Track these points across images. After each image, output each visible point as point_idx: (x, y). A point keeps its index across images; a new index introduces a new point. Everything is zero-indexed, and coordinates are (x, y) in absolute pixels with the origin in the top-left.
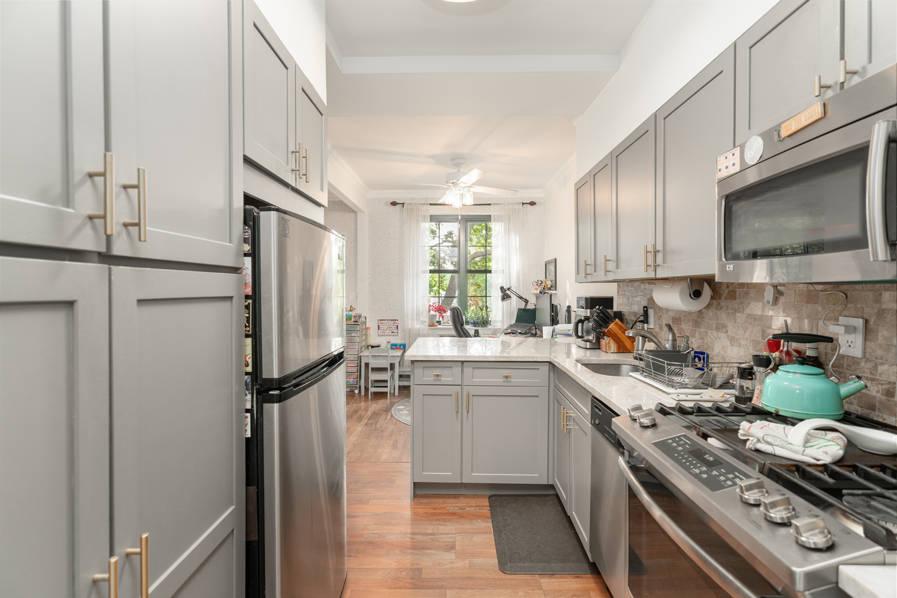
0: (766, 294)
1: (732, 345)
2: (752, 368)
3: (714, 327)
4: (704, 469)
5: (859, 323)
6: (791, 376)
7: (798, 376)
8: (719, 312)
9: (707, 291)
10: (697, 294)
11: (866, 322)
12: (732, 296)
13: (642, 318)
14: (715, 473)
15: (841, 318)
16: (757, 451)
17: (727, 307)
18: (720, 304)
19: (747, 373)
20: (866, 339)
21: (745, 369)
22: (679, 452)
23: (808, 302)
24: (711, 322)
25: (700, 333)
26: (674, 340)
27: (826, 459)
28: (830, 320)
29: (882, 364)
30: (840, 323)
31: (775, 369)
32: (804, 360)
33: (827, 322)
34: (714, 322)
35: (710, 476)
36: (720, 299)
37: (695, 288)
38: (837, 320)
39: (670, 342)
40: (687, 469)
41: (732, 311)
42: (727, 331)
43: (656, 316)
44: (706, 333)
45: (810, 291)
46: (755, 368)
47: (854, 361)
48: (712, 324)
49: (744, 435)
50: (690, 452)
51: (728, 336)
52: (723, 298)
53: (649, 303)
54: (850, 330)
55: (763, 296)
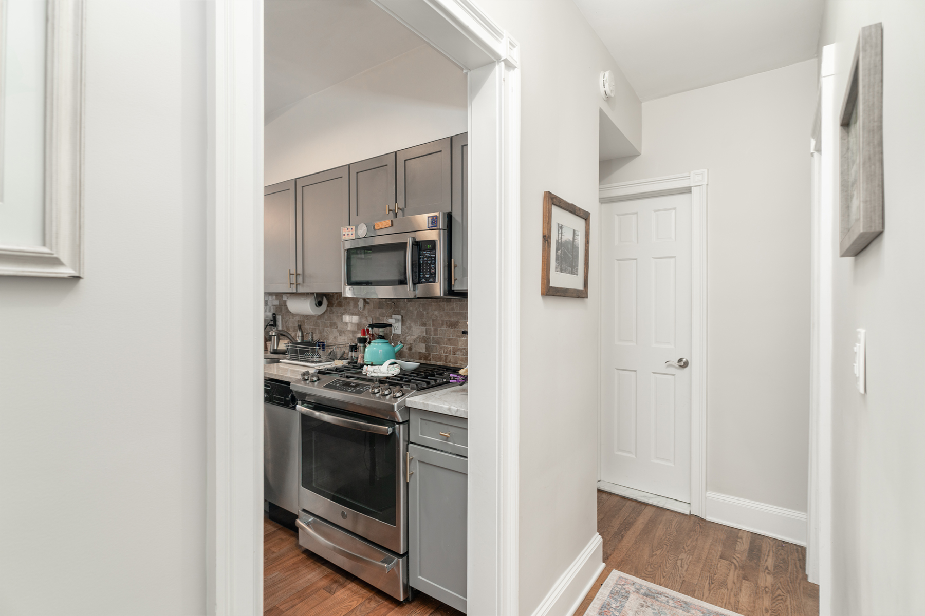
0: (359, 304)
1: (340, 336)
2: (356, 345)
3: (329, 325)
4: (353, 389)
5: (399, 317)
6: (376, 345)
7: (380, 344)
8: (332, 315)
9: (325, 302)
10: (320, 304)
11: (402, 317)
12: (340, 305)
13: (272, 323)
14: (358, 389)
15: (393, 315)
16: (372, 376)
17: (337, 312)
18: (332, 310)
19: (354, 348)
20: (402, 325)
21: (353, 346)
22: (337, 386)
23: (379, 308)
24: (327, 322)
25: (319, 330)
26: (302, 336)
27: (396, 373)
28: (389, 316)
29: (408, 336)
30: (393, 318)
31: (369, 343)
32: (382, 337)
33: (388, 318)
34: (329, 322)
35: (356, 390)
36: (332, 307)
37: (319, 300)
38: (391, 316)
39: (300, 338)
40: (346, 391)
41: (340, 314)
42: (337, 327)
43: (283, 320)
44: (323, 329)
45: (380, 302)
46: (359, 344)
47: (398, 336)
48: (328, 323)
49: (364, 372)
50: (343, 385)
51: (338, 331)
52: (334, 306)
53: (277, 311)
54: (397, 320)
55: (358, 305)
